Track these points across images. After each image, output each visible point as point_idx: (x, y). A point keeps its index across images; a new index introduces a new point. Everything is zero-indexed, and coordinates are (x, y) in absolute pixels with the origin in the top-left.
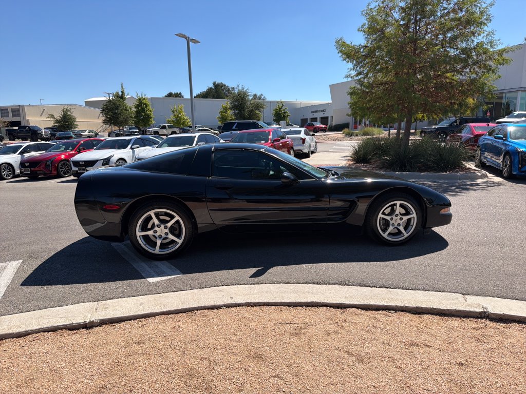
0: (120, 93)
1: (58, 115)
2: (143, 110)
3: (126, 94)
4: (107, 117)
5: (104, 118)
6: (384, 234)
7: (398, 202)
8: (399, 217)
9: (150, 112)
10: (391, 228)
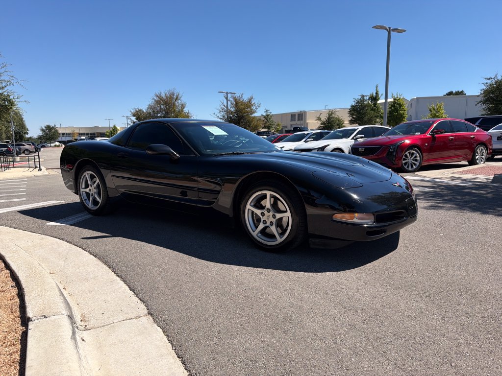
0: (374, 94)
1: (324, 118)
2: (397, 110)
3: (380, 96)
4: (353, 118)
5: (350, 119)
6: (254, 232)
7: (268, 193)
8: (271, 214)
9: (403, 112)
10: (261, 226)
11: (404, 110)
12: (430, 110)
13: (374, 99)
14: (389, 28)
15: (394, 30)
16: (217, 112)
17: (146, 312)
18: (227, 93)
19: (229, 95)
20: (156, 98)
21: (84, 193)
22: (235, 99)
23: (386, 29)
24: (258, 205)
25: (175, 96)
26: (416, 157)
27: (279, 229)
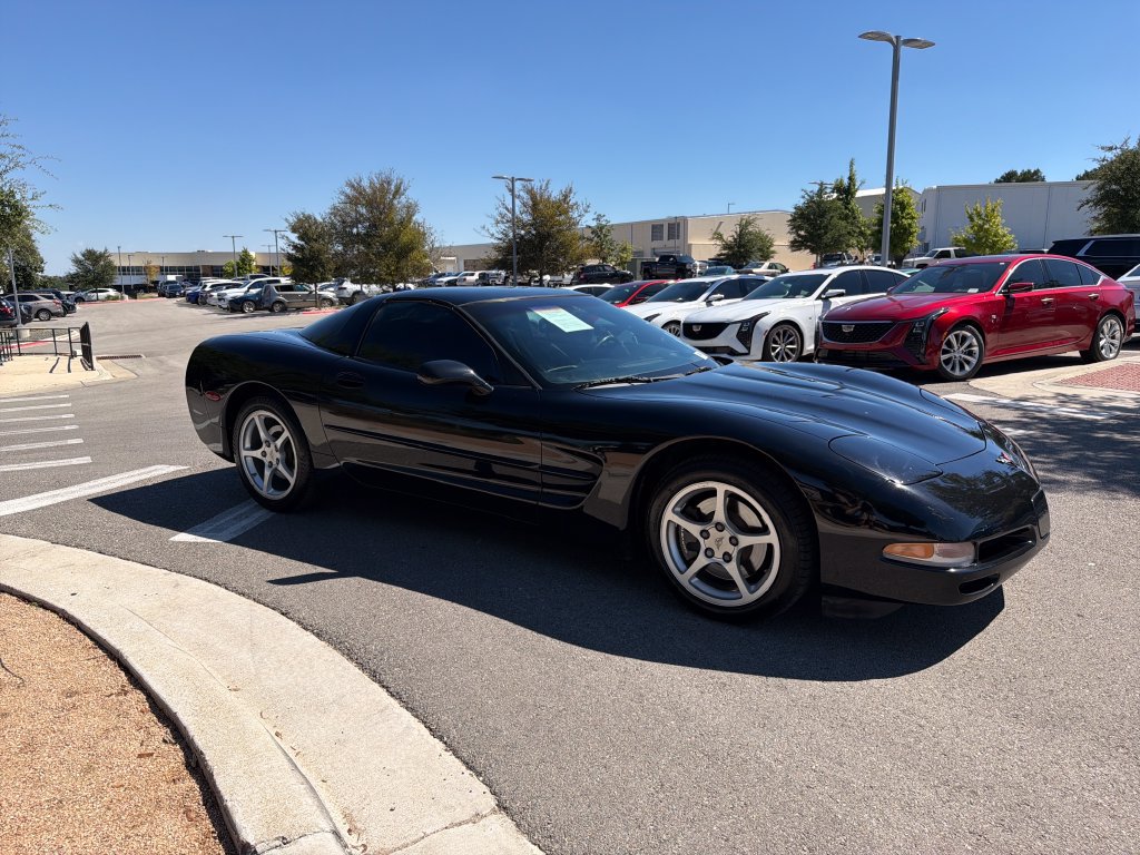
0: (846, 182)
2: (896, 218)
3: (857, 184)
4: (799, 235)
5: (792, 237)
6: (682, 573)
7: (721, 488)
8: (727, 534)
9: (910, 221)
10: (701, 561)
11: (913, 218)
12: (972, 219)
13: (846, 191)
14: (897, 37)
15: (908, 42)
16: (489, 223)
17: (491, 801)
18: (513, 180)
19: (518, 185)
20: (348, 191)
21: (249, 460)
22: (531, 192)
23: (890, 41)
24: (691, 510)
25: (393, 187)
26: (970, 346)
27: (743, 569)
